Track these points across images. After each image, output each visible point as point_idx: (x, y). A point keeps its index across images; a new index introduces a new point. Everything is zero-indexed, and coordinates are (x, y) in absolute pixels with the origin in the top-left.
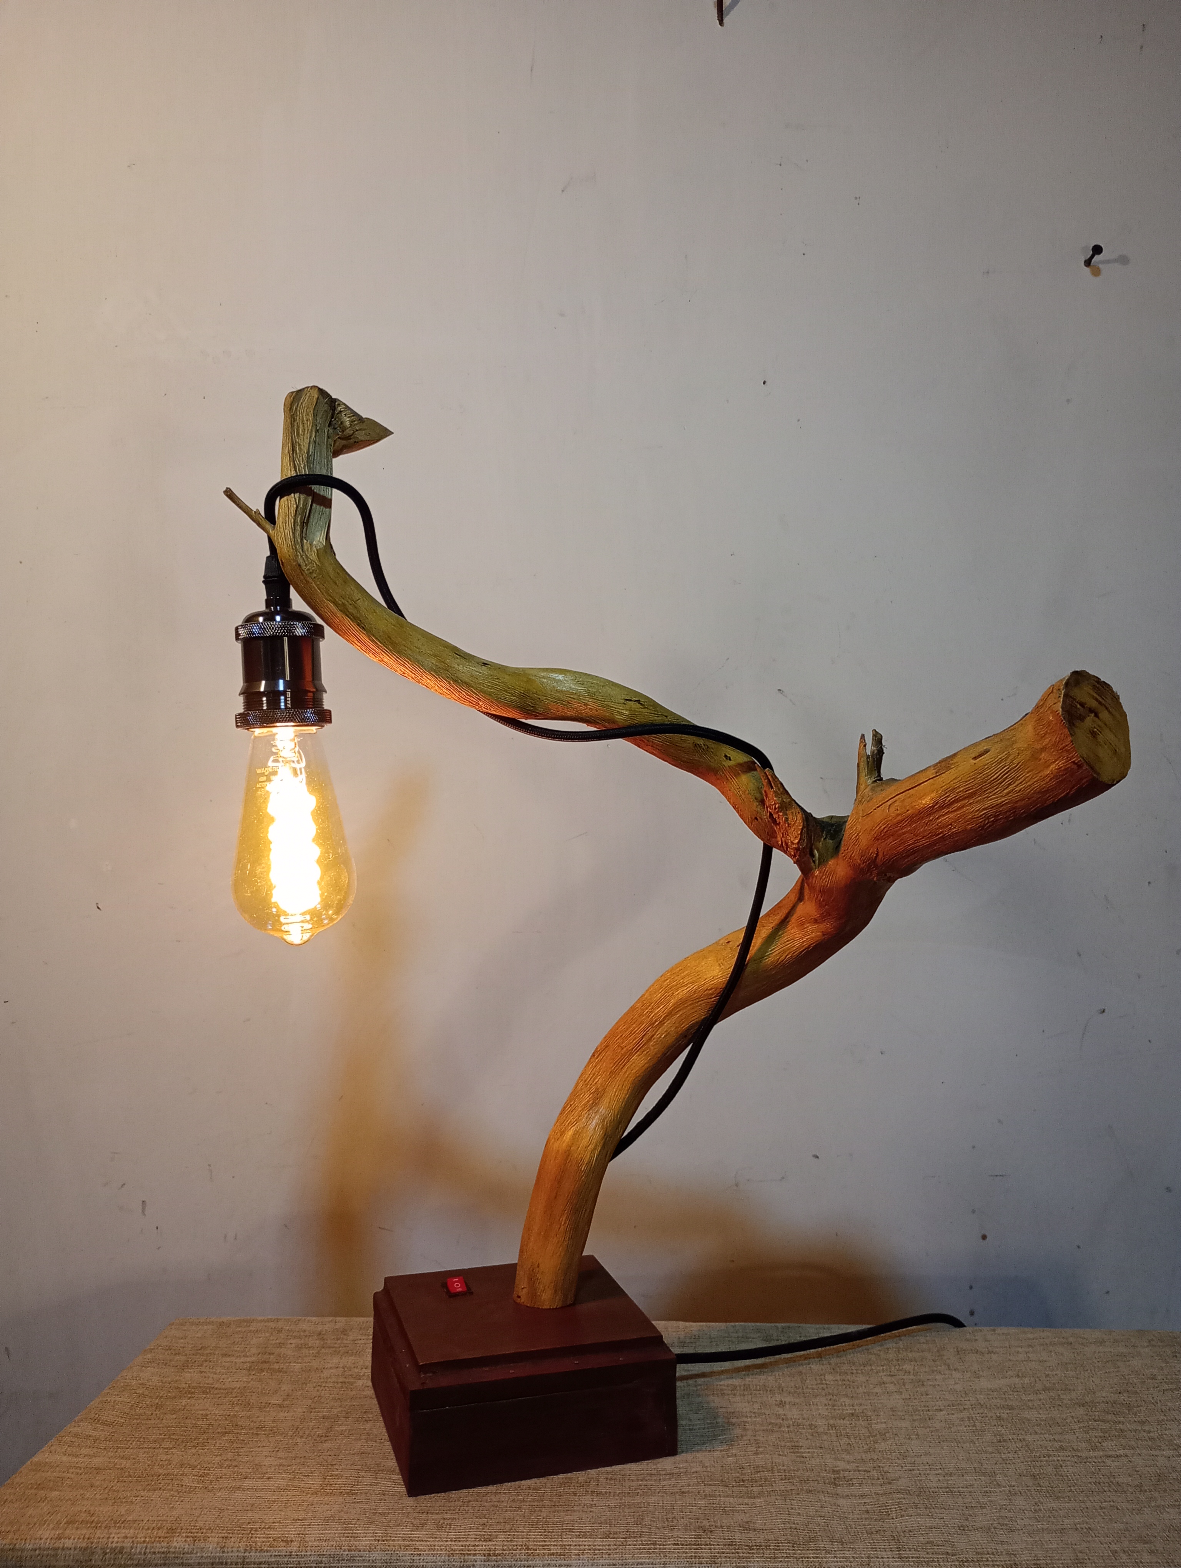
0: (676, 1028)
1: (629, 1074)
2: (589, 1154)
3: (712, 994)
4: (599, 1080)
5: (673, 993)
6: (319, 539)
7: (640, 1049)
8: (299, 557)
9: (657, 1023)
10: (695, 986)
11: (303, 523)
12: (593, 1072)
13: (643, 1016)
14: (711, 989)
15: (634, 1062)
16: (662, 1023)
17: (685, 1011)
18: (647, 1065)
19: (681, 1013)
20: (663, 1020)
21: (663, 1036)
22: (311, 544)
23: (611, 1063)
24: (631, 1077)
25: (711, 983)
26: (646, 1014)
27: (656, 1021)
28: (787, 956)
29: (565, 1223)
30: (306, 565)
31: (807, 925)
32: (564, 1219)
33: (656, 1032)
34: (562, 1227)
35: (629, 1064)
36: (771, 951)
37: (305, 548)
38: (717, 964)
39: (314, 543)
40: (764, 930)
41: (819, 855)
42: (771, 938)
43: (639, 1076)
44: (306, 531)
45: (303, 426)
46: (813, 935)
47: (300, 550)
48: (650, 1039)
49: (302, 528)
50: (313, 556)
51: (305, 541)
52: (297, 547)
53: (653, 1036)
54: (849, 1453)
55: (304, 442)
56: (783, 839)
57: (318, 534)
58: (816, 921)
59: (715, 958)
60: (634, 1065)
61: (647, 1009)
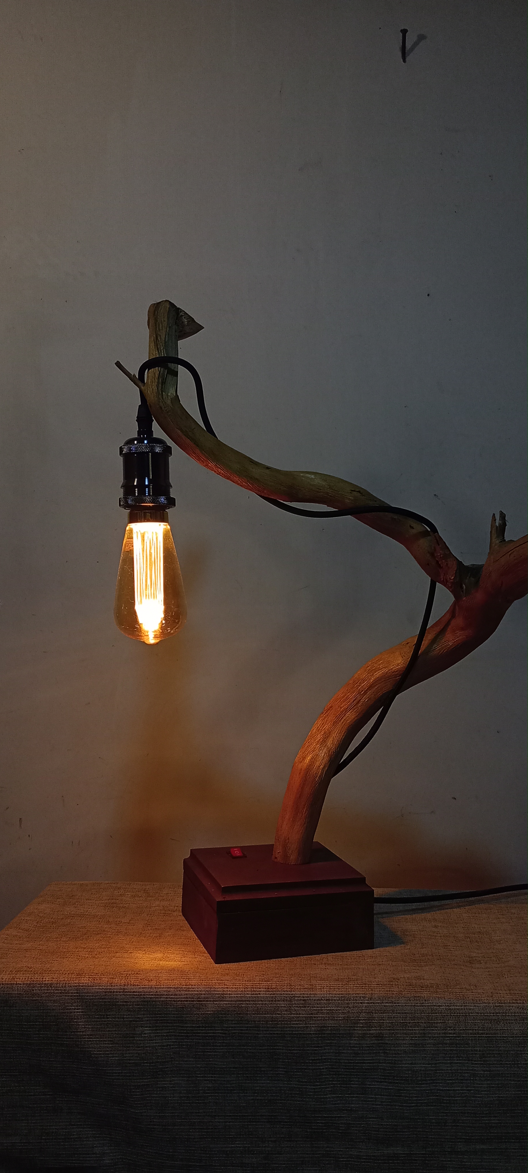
0: (375, 695)
1: (345, 724)
2: (320, 770)
3: (397, 674)
4: (327, 727)
5: (373, 674)
6: (172, 392)
7: (352, 708)
8: (161, 403)
9: (363, 692)
10: (385, 670)
11: (162, 382)
12: (322, 722)
13: (354, 688)
14: (397, 671)
15: (348, 716)
16: (365, 693)
17: (380, 685)
18: (356, 718)
19: (378, 686)
20: (366, 690)
21: (366, 700)
22: (167, 395)
23: (334, 717)
24: (346, 725)
25: (397, 667)
26: (356, 687)
27: (362, 691)
28: (444, 650)
29: (305, 813)
30: (165, 407)
31: (457, 632)
32: (305, 810)
33: (363, 697)
34: (303, 815)
35: (344, 718)
36: (434, 648)
37: (164, 397)
38: (401, 656)
39: (169, 394)
40: (430, 635)
41: (466, 587)
42: (434, 641)
43: (351, 725)
44: (164, 387)
45: (162, 324)
46: (461, 638)
47: (161, 399)
48: (358, 702)
49: (162, 385)
50: (169, 402)
51: (164, 393)
52: (160, 397)
53: (360, 700)
54: (478, 950)
55: (163, 335)
56: (444, 577)
57: (171, 389)
58: (462, 629)
59: (400, 653)
60: (348, 718)
61: (356, 684)
